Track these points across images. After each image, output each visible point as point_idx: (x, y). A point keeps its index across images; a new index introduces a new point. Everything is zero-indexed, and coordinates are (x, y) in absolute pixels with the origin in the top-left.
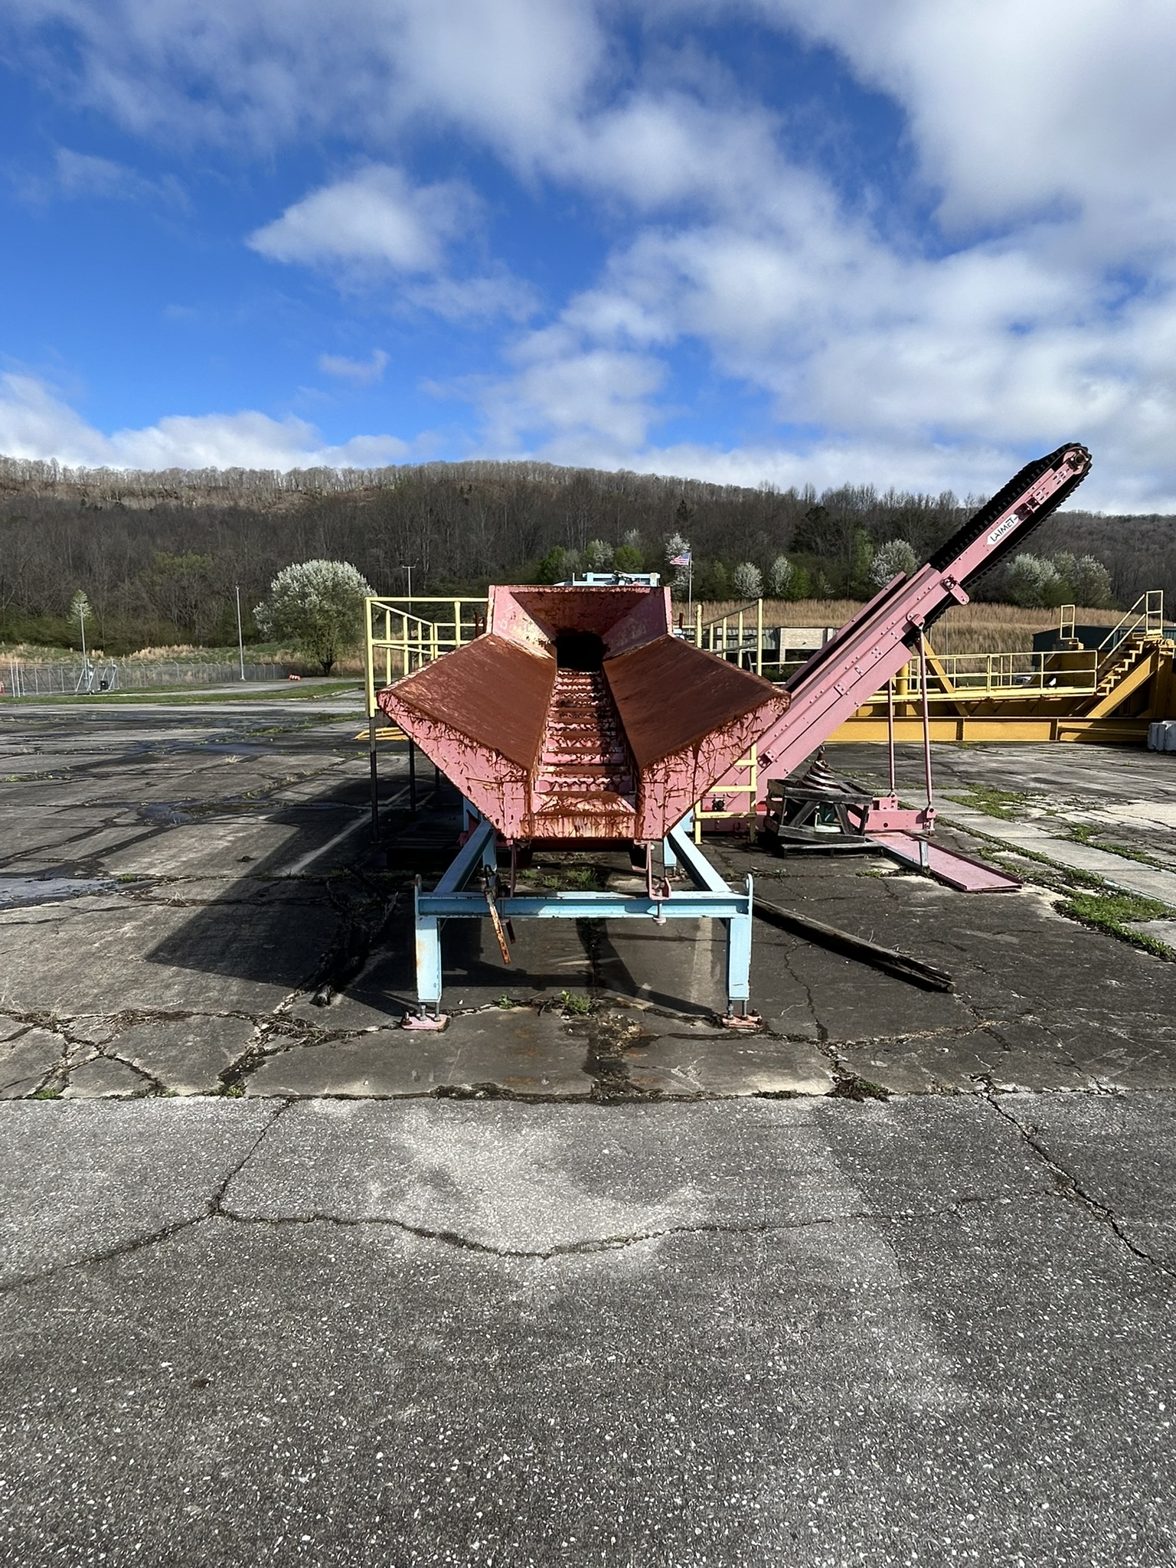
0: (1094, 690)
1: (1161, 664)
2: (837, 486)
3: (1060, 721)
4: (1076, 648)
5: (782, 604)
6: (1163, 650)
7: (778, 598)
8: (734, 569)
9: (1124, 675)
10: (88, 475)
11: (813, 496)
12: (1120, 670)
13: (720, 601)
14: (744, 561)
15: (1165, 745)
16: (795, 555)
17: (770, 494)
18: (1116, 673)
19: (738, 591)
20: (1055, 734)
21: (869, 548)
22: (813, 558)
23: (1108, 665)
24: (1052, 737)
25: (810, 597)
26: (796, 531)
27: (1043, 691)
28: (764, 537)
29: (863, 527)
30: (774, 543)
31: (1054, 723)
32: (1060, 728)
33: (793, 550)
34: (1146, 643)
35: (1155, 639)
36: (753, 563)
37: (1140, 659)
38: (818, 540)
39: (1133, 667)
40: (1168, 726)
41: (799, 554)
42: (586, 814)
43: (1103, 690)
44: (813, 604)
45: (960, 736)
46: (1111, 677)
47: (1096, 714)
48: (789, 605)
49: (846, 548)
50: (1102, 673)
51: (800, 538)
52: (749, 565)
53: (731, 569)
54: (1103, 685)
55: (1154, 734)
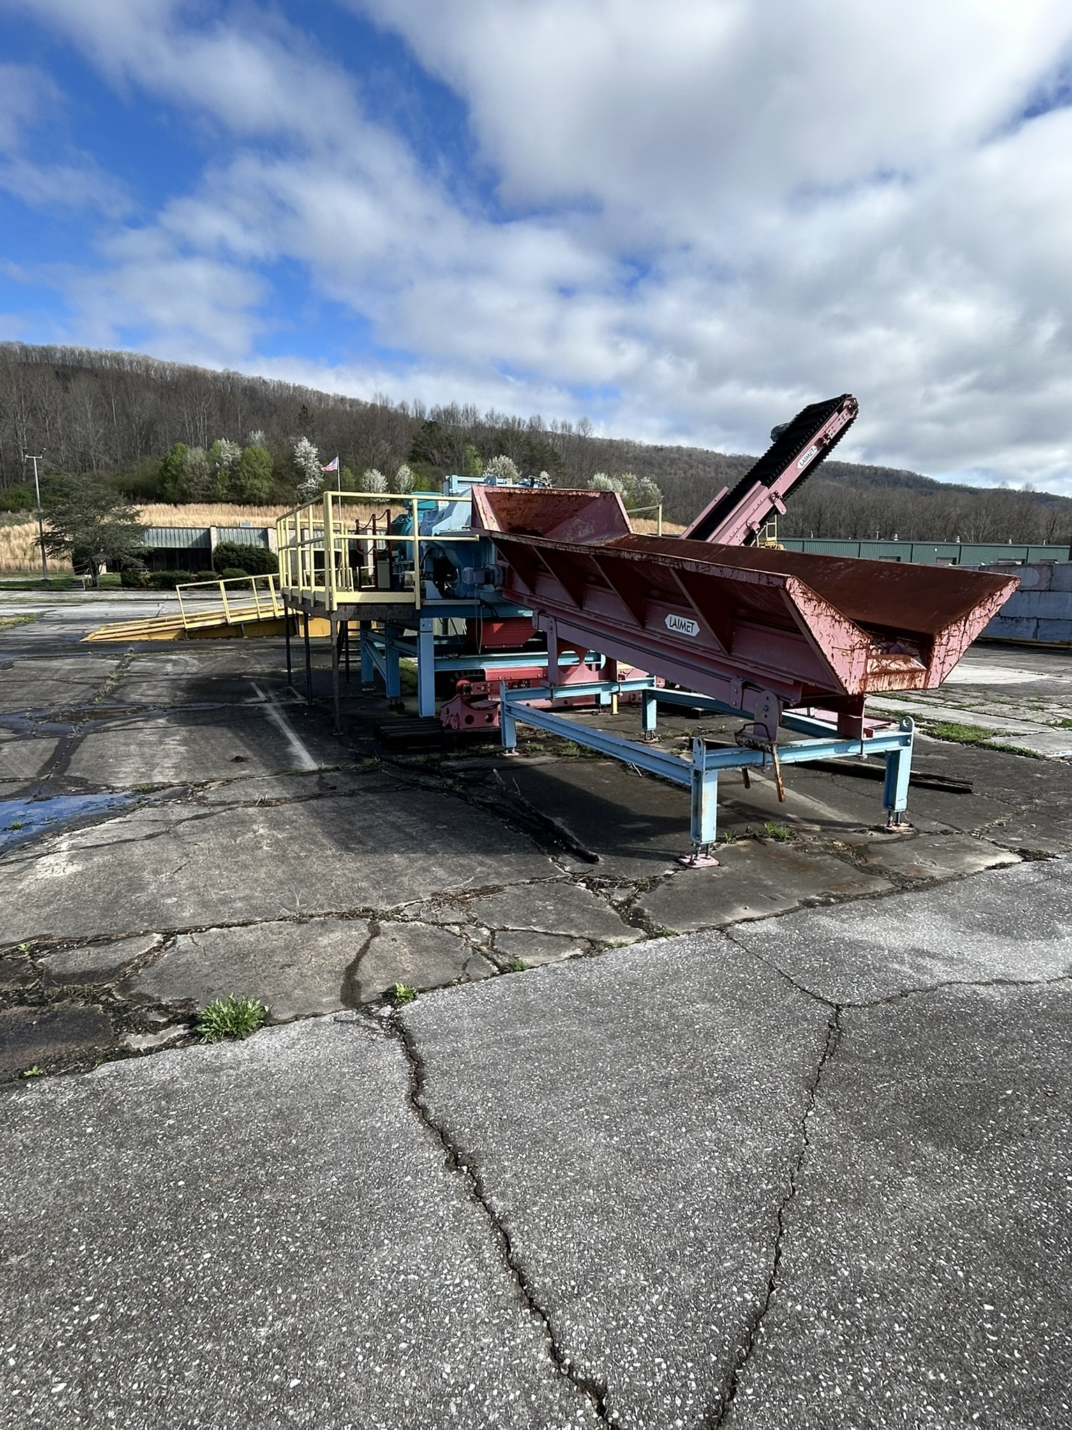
8: (361, 475)
11: (422, 412)
14: (371, 466)
16: (414, 465)
17: (384, 408)
21: (479, 461)
22: (433, 468)
26: (413, 442)
28: (385, 447)
29: (471, 443)
30: (394, 452)
33: (414, 459)
36: (379, 469)
38: (435, 452)
41: (419, 464)
42: (898, 672)
49: (458, 460)
51: (417, 449)
52: (375, 471)
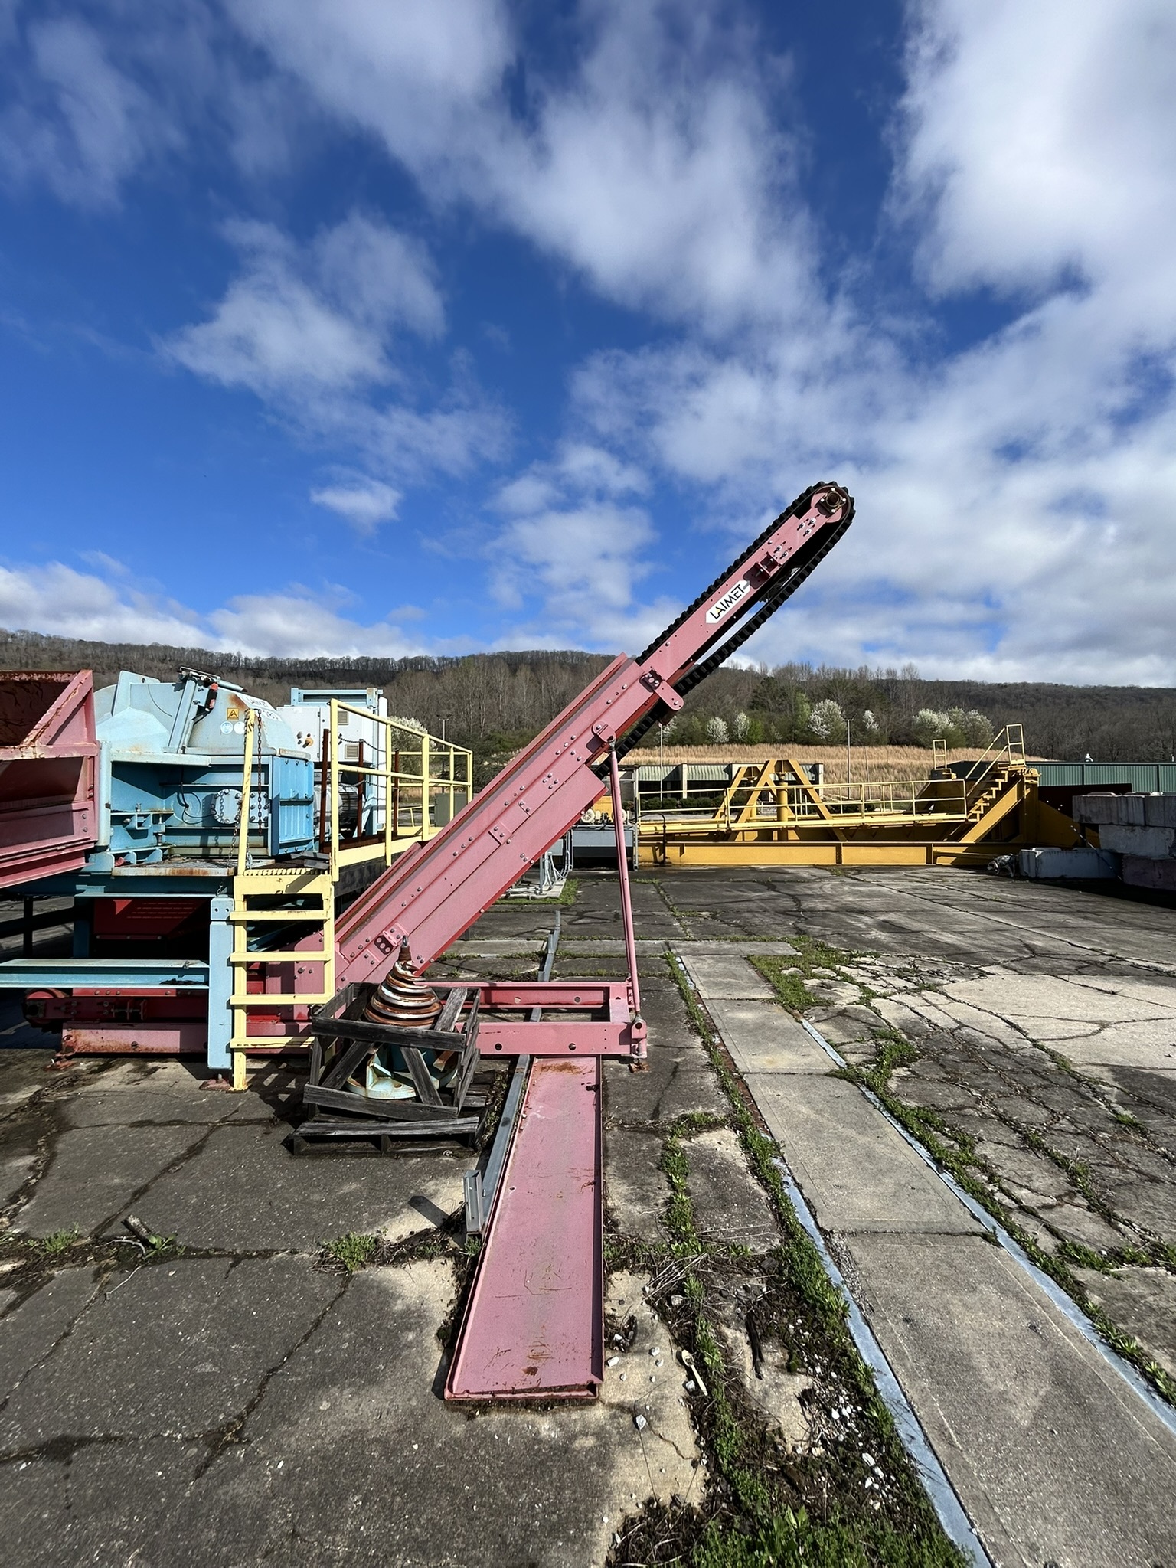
0: (964, 816)
1: (1027, 792)
2: (782, 663)
3: (935, 845)
4: (949, 777)
5: (744, 747)
6: (1027, 778)
7: (740, 742)
8: (707, 722)
9: (993, 802)
10: (262, 662)
12: (988, 798)
13: (696, 745)
14: (714, 715)
15: (1037, 873)
16: (753, 712)
18: (986, 801)
19: (711, 738)
20: (931, 858)
21: (807, 706)
22: (768, 714)
23: (978, 793)
24: (929, 861)
25: (764, 742)
26: (753, 695)
27: (917, 818)
28: (729, 699)
29: (803, 692)
30: (737, 703)
31: (929, 847)
32: (935, 852)
33: (752, 708)
34: (1011, 772)
35: (1019, 769)
36: (721, 717)
37: (1006, 788)
38: (770, 701)
39: (1000, 794)
40: (1039, 853)
41: (756, 711)
43: (974, 816)
44: (767, 747)
45: (839, 859)
46: (980, 803)
47: (970, 838)
48: (748, 748)
49: (790, 706)
50: (972, 801)
51: (756, 700)
52: (718, 719)
53: (705, 722)
54: (973, 811)
55: (1025, 861)
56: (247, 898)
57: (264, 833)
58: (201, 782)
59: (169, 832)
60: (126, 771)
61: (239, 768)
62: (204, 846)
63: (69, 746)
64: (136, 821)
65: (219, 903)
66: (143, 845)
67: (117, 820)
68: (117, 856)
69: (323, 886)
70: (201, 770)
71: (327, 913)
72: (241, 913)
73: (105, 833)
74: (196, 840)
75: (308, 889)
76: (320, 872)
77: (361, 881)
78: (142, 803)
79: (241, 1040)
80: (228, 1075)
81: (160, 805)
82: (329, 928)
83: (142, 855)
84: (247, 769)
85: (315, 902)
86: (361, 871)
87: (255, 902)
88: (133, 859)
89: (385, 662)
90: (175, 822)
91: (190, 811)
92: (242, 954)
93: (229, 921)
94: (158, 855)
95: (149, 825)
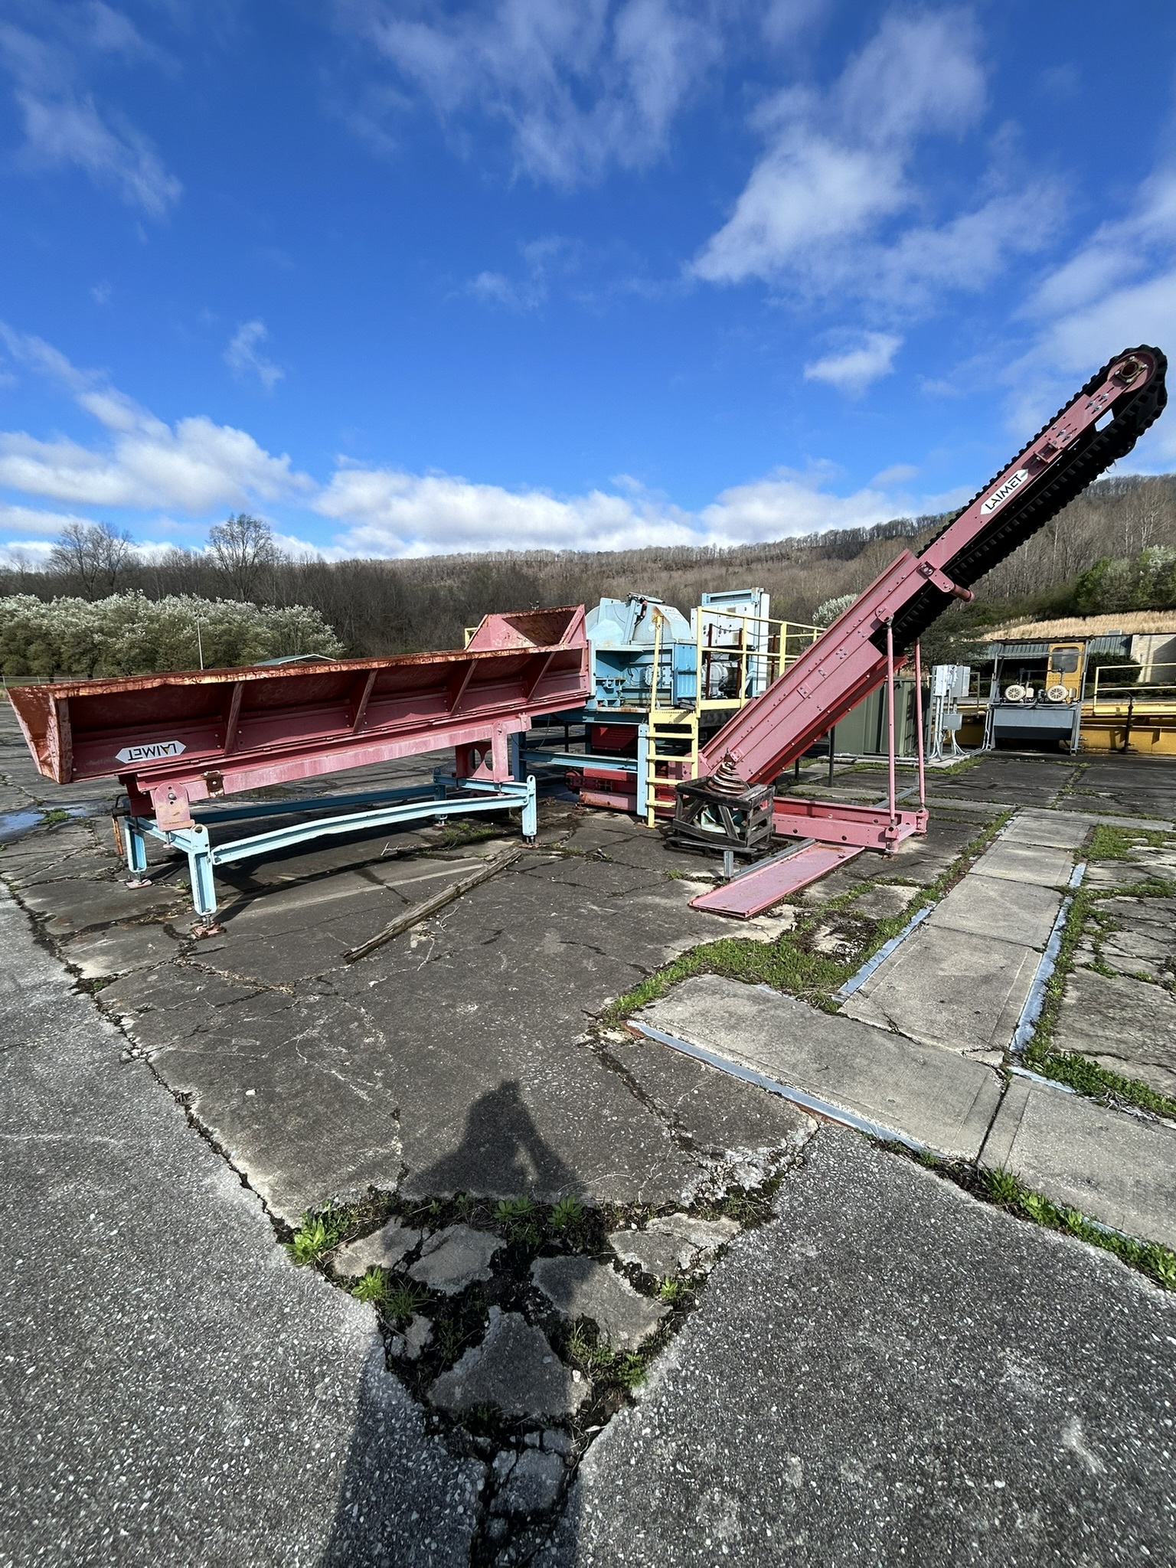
56: (655, 725)
57: (669, 691)
58: (639, 661)
59: (624, 690)
60: (604, 656)
61: (652, 652)
62: (641, 699)
63: (577, 644)
64: (608, 683)
65: (642, 727)
66: (611, 697)
67: (599, 683)
68: (599, 702)
69: (692, 720)
70: (638, 654)
71: (694, 735)
72: (653, 733)
73: (593, 689)
74: (636, 695)
75: (684, 722)
76: (690, 711)
77: (719, 721)
78: (612, 674)
79: (653, 801)
80: (646, 819)
81: (620, 675)
82: (695, 745)
83: (611, 703)
84: (657, 652)
85: (687, 729)
86: (720, 715)
87: (659, 728)
88: (606, 704)
89: (855, 533)
90: (627, 685)
91: (632, 679)
92: (653, 756)
93: (647, 738)
94: (618, 703)
95: (614, 686)
